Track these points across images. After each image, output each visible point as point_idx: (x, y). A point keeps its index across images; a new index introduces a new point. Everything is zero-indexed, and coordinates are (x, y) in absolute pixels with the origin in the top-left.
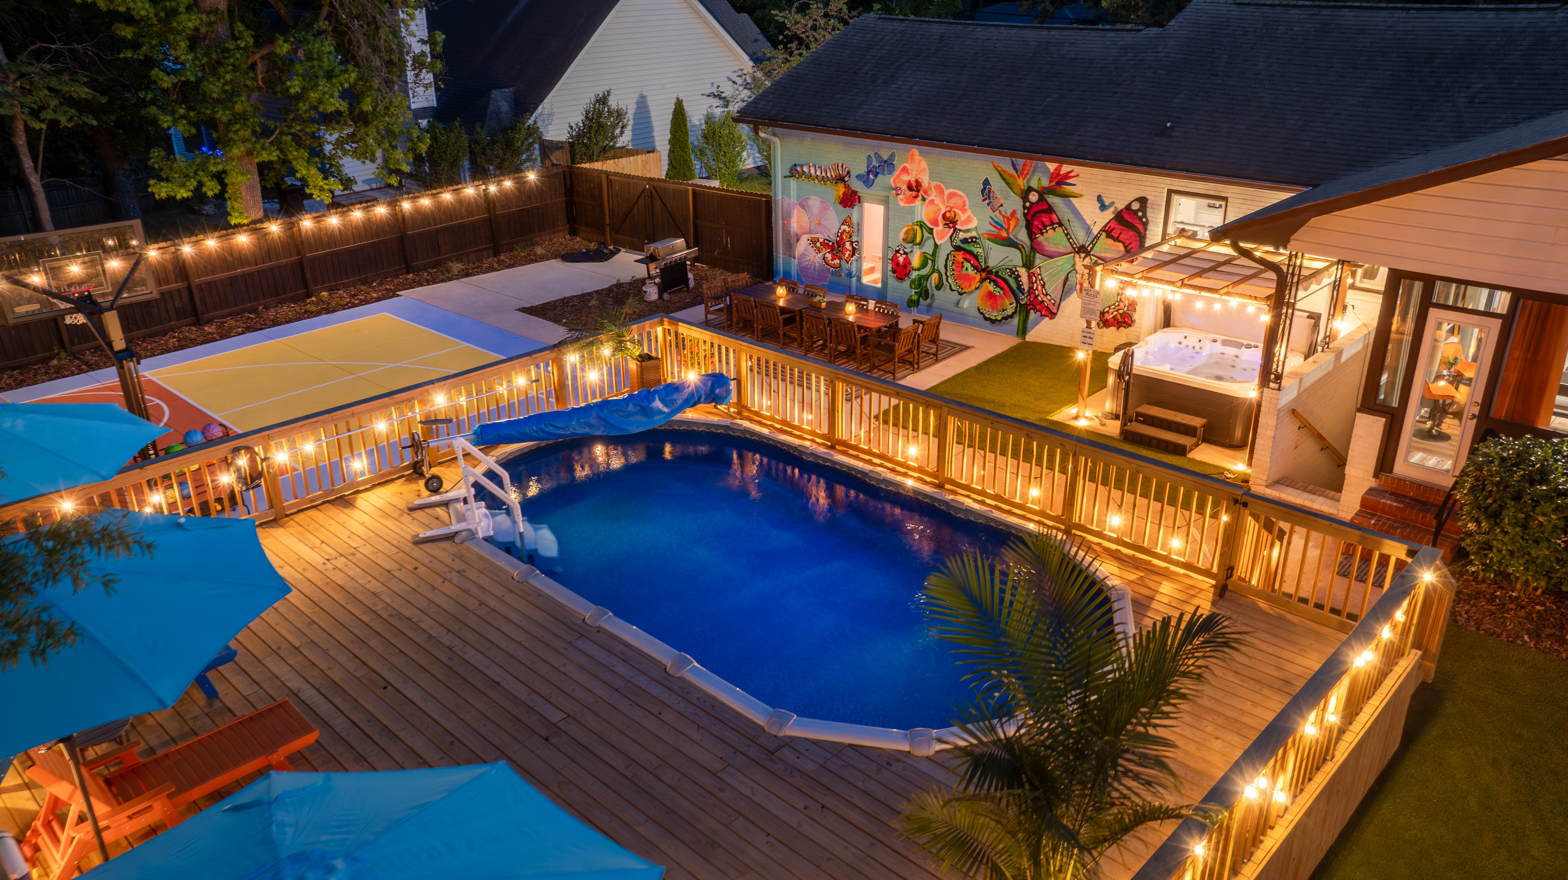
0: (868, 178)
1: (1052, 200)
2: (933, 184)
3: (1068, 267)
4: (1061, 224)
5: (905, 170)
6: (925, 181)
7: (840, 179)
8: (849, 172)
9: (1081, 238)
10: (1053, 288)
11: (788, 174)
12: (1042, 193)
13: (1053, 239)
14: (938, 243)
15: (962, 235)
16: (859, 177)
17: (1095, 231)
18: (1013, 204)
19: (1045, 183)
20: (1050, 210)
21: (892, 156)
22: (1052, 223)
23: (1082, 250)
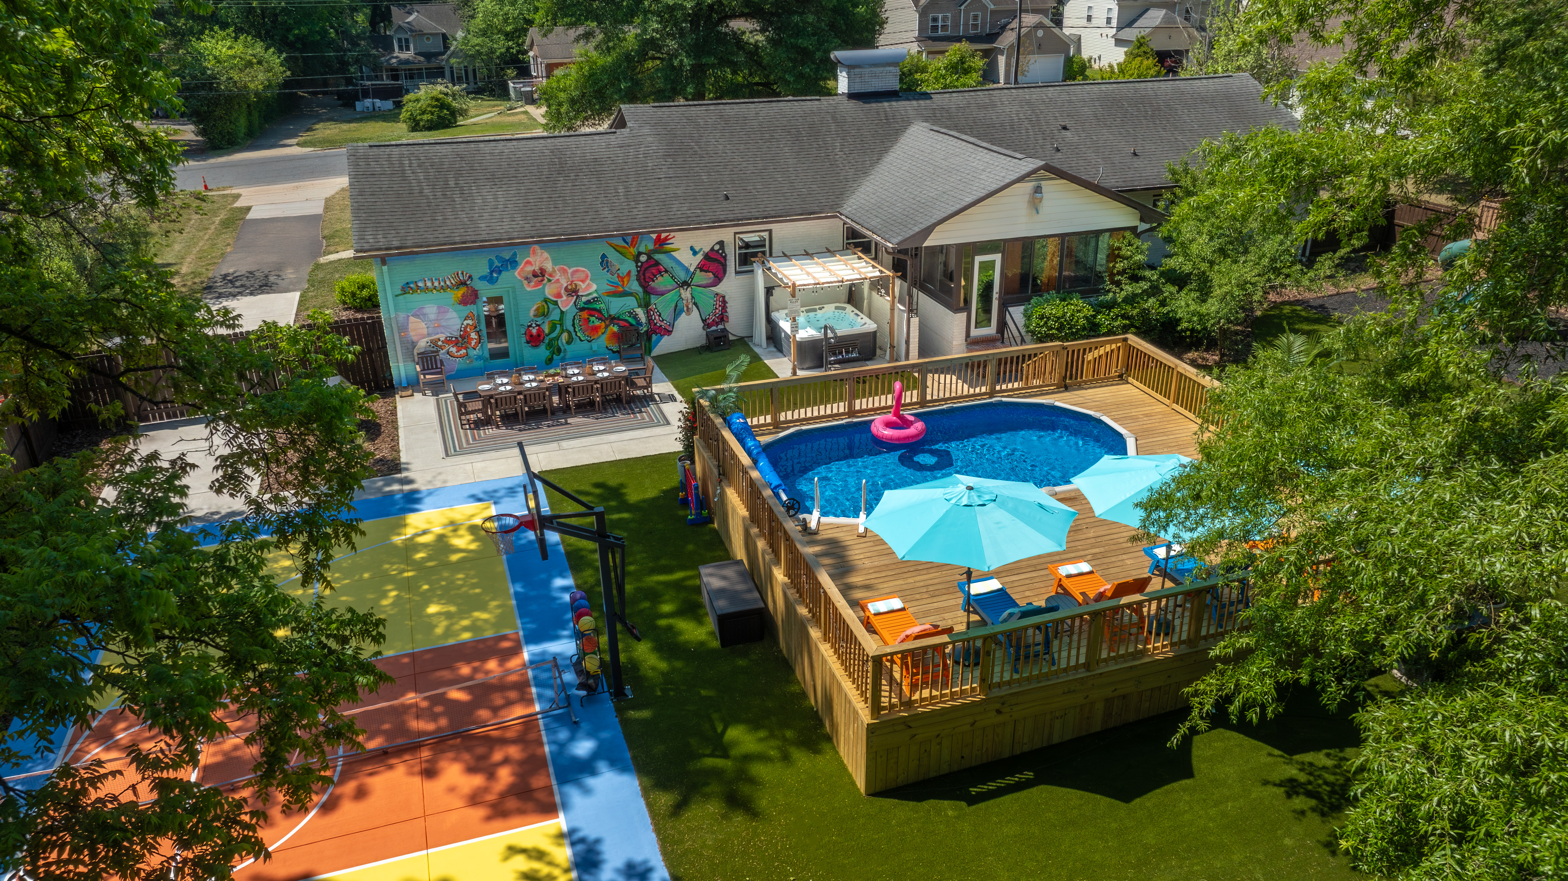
0: (492, 277)
1: (657, 257)
2: (556, 268)
3: (676, 298)
4: (666, 271)
5: (529, 263)
6: (549, 266)
7: (463, 283)
8: (470, 277)
9: (682, 276)
10: (667, 314)
11: (399, 292)
12: (649, 255)
13: (662, 282)
14: (564, 310)
15: (584, 299)
16: (482, 278)
17: (692, 270)
18: (628, 266)
19: (651, 246)
20: (657, 263)
21: (515, 255)
22: (660, 272)
23: (685, 284)
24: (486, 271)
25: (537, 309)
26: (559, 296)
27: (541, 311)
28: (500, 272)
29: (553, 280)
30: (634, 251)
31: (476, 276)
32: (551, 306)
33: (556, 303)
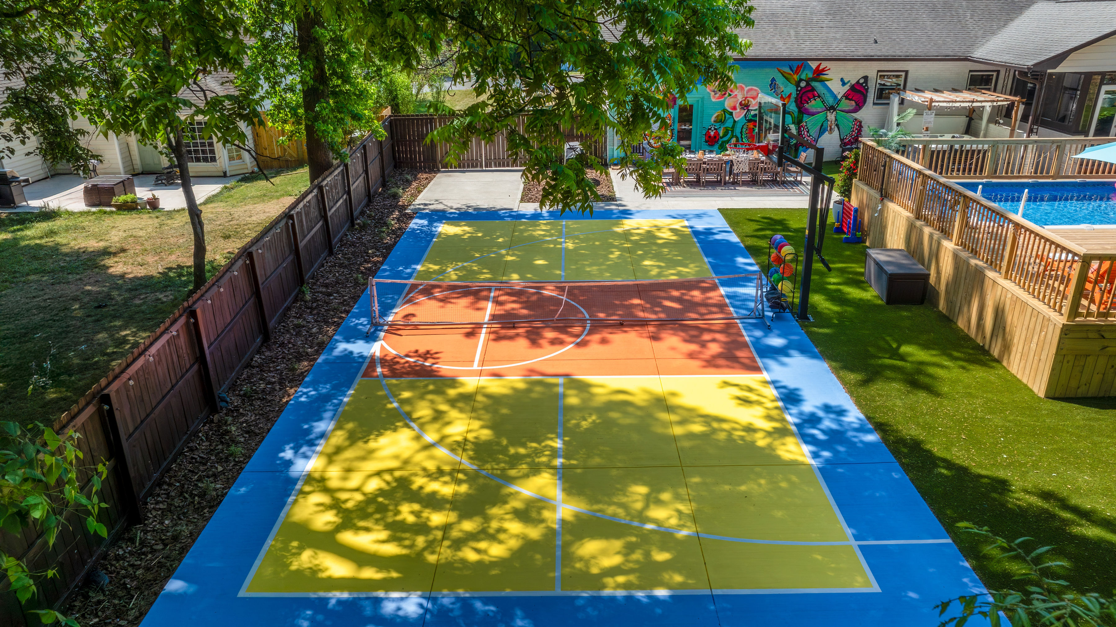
4: (819, 96)
12: (808, 81)
14: (736, 119)
15: (752, 113)
18: (790, 89)
19: (810, 75)
20: (813, 89)
22: (814, 97)
23: (832, 108)
25: (717, 117)
26: (734, 108)
27: (720, 118)
29: (733, 94)
30: (796, 77)
32: (727, 116)
33: (731, 114)
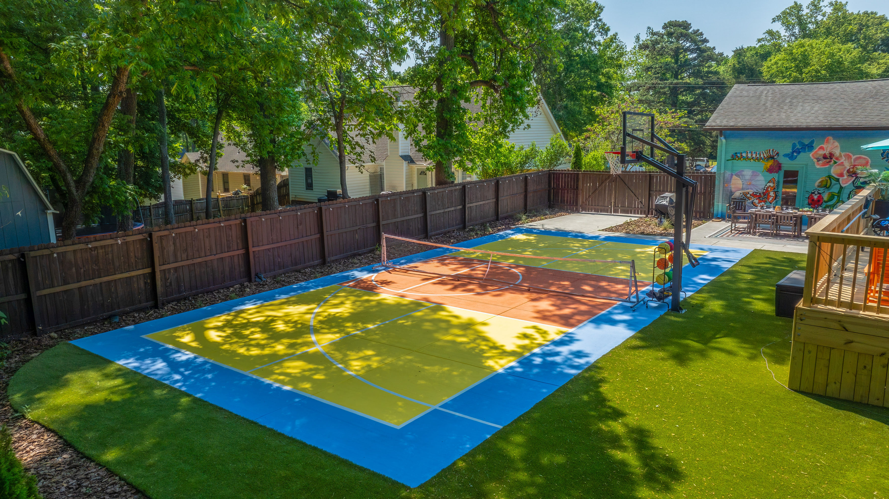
0: (792, 155)
2: (843, 154)
5: (822, 148)
6: (837, 152)
7: (772, 157)
8: (777, 153)
11: (730, 158)
14: (843, 186)
16: (785, 155)
21: (812, 142)
24: (789, 151)
25: (821, 182)
26: (842, 175)
27: (824, 183)
28: (799, 153)
29: (839, 162)
31: (781, 154)
32: (833, 182)
33: (838, 180)
